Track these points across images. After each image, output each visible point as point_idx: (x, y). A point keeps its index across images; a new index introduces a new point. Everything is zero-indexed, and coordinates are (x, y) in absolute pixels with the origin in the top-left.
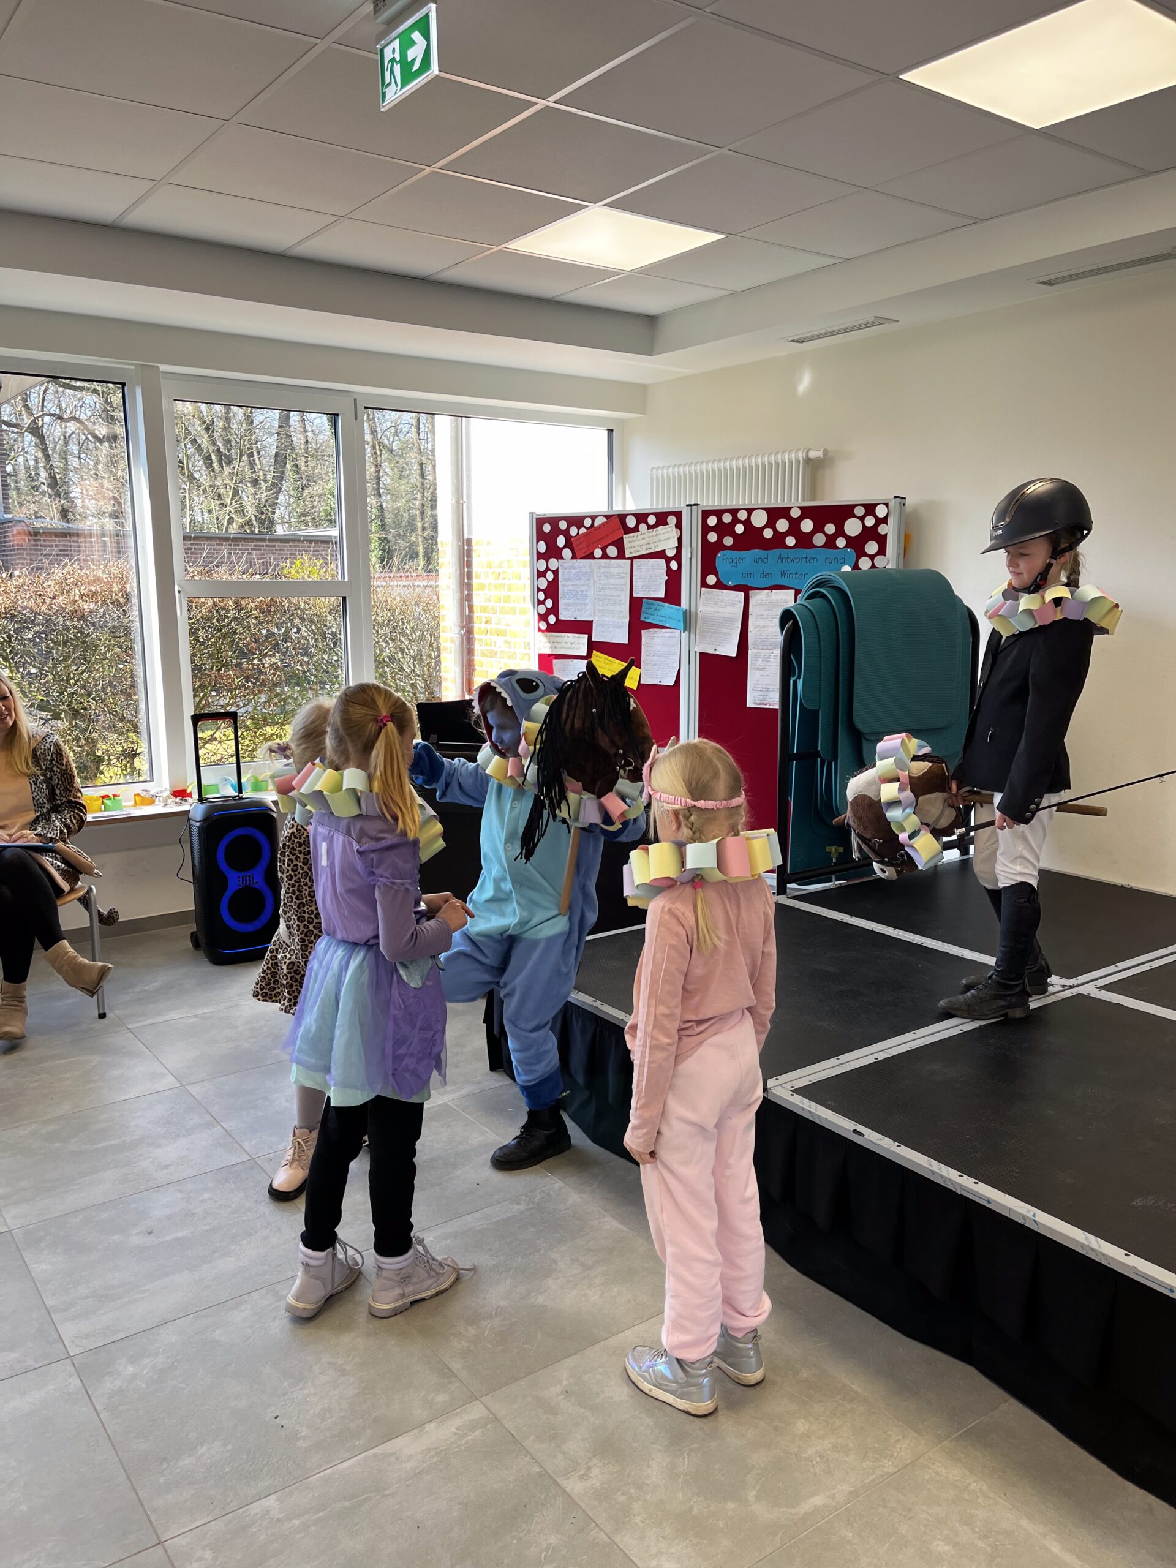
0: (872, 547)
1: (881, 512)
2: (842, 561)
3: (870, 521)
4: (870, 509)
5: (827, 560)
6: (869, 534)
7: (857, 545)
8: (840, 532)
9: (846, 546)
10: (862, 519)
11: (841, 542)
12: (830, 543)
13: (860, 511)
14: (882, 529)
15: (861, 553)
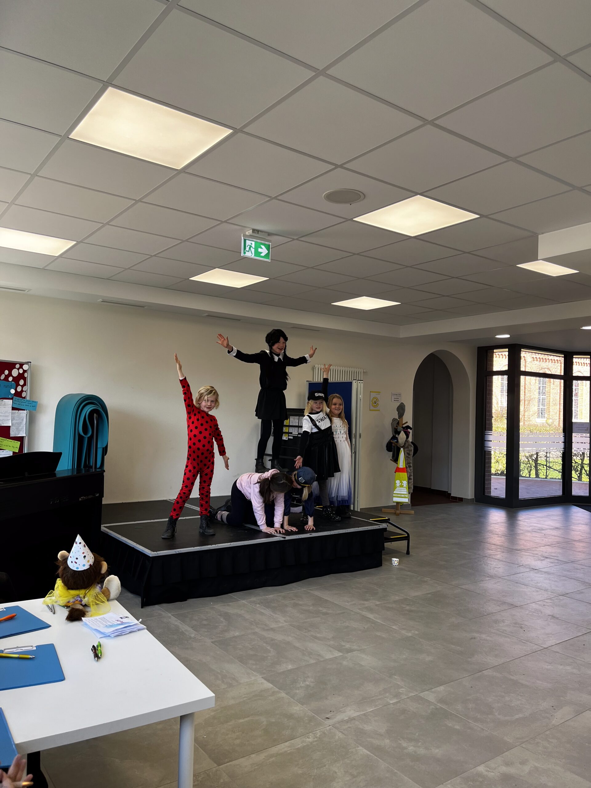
0: (22, 382)
1: (25, 367)
2: (11, 387)
3: (21, 371)
4: (21, 365)
5: (5, 386)
6: (21, 376)
7: (16, 380)
8: (10, 374)
9: (12, 381)
10: (18, 369)
11: (10, 379)
12: (7, 377)
13: (18, 366)
14: (26, 375)
15: (18, 385)
